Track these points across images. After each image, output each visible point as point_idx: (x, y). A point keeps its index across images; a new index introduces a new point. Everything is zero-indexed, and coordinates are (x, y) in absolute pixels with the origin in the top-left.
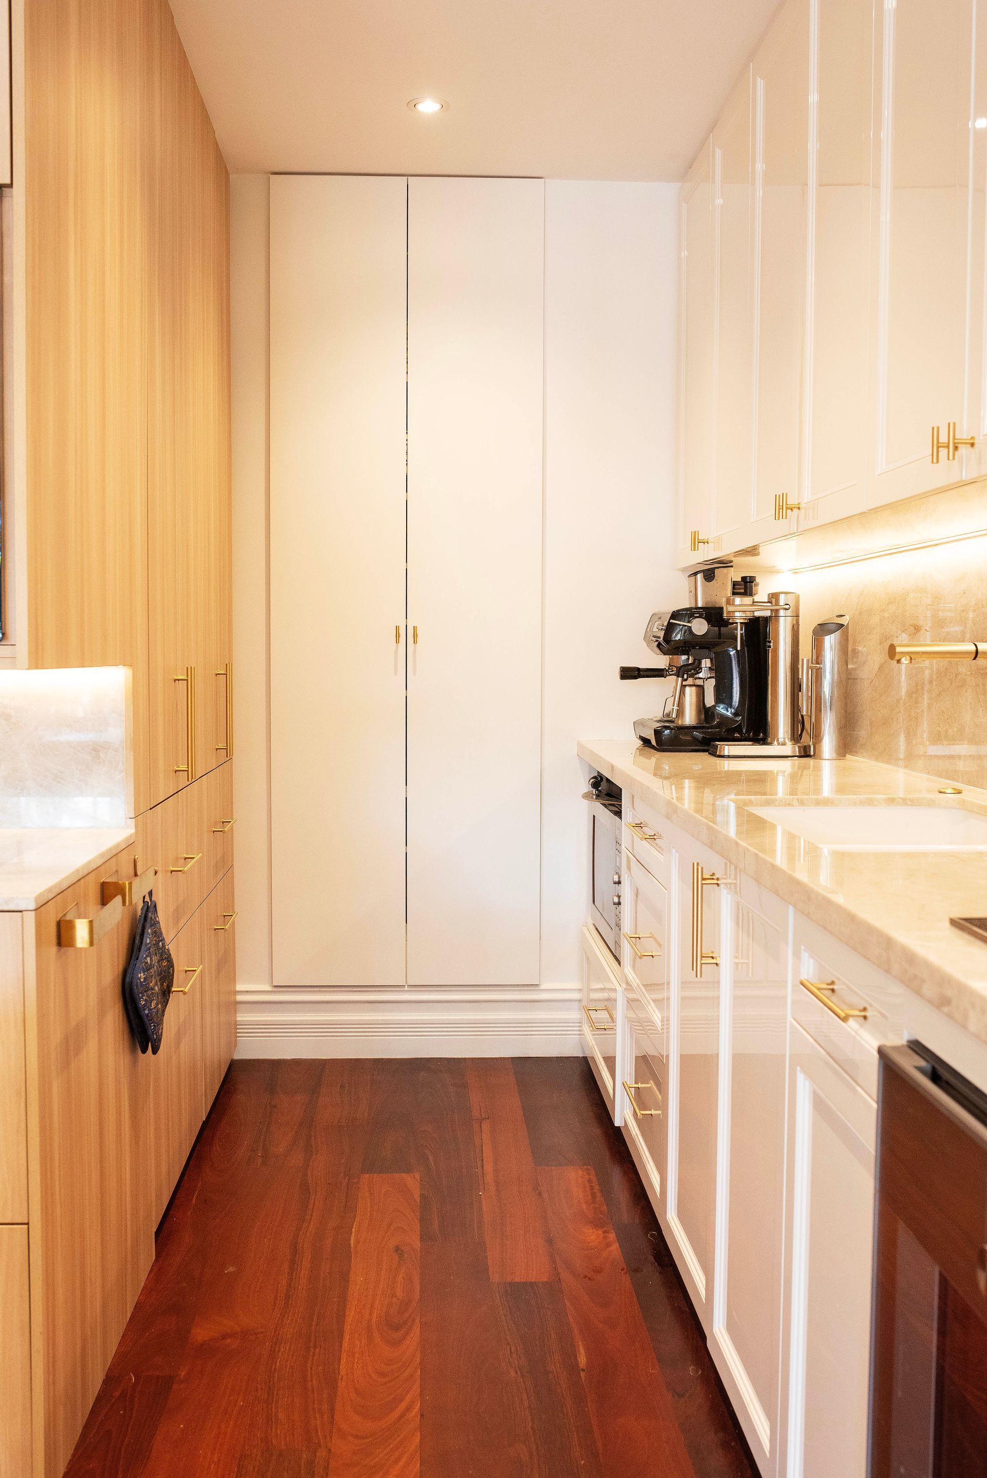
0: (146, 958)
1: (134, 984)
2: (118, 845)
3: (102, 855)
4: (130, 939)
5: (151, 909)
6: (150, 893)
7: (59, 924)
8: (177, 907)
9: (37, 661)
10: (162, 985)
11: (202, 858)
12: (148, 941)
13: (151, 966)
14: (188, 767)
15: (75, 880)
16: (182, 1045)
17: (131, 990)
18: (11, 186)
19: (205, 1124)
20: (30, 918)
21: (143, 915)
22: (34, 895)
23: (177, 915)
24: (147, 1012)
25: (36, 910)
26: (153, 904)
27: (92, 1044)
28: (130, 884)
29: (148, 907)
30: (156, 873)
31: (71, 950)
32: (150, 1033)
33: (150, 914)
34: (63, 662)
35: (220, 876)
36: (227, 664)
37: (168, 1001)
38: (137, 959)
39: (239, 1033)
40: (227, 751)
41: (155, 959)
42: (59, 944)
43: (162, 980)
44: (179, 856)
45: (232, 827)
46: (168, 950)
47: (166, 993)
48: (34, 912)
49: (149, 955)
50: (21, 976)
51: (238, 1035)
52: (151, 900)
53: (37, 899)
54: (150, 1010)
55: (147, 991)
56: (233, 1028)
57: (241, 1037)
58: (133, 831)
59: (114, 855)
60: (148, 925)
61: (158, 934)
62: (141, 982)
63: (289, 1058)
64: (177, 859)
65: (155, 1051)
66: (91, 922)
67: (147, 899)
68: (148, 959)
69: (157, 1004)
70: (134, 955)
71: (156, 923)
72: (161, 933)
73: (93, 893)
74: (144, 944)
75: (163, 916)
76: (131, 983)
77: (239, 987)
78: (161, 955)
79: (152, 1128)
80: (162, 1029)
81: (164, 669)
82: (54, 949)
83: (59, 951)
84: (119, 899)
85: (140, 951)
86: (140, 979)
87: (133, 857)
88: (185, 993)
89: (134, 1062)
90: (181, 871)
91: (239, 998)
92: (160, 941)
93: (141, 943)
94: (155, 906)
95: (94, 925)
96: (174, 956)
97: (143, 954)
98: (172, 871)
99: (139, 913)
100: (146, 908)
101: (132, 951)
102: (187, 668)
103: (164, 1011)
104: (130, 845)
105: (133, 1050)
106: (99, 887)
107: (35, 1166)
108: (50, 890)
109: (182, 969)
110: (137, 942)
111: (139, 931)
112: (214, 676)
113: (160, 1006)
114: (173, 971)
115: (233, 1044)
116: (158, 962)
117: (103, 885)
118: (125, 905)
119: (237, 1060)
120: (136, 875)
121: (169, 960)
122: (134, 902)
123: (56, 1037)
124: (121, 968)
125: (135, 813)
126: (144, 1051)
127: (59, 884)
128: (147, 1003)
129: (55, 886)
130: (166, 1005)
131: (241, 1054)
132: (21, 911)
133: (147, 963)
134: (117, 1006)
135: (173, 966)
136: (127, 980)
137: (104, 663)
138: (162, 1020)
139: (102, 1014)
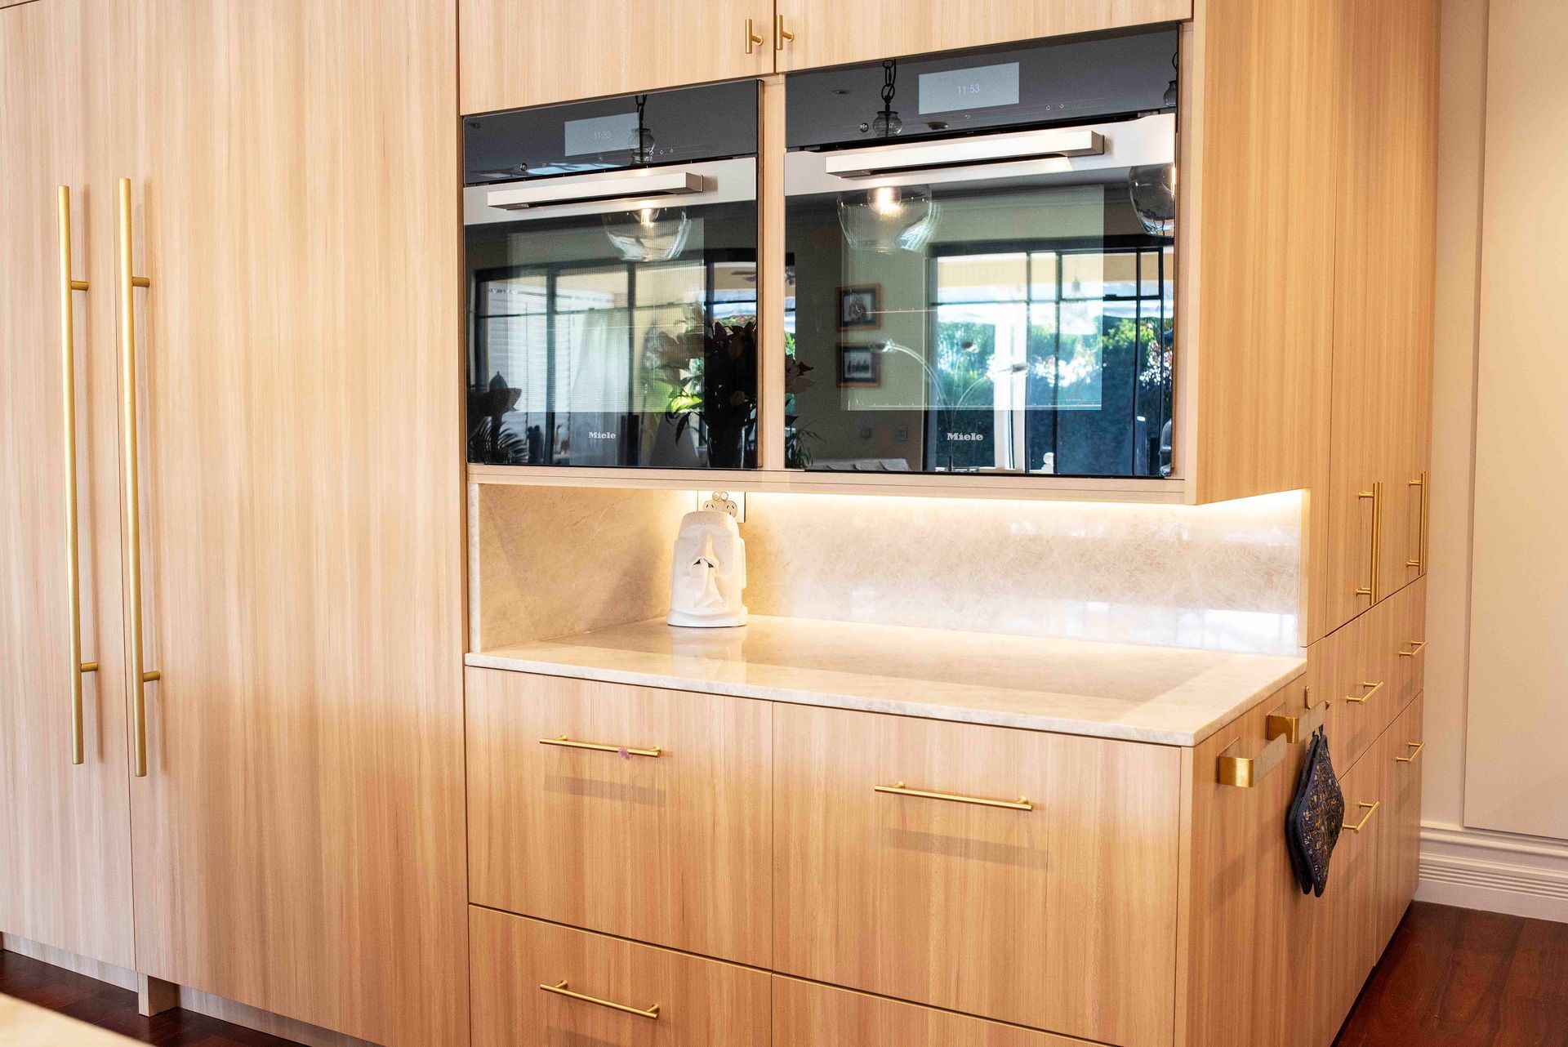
0: (1312, 796)
1: (1298, 821)
2: (1287, 677)
3: (1269, 688)
4: (1297, 772)
5: (1321, 744)
6: (1321, 728)
7: (1218, 760)
8: (1354, 739)
9: (1205, 496)
10: (1329, 824)
11: (1382, 687)
12: (1316, 779)
13: (1318, 805)
14: (1371, 590)
15: (1238, 714)
16: (1353, 883)
17: (1295, 829)
18: (1192, 19)
19: (1375, 971)
20: (1189, 754)
21: (1312, 751)
22: (1192, 732)
23: (1352, 748)
24: (1311, 852)
25: (1194, 747)
26: (1323, 740)
27: (1250, 881)
28: (1297, 720)
29: (1318, 741)
30: (1327, 706)
31: (1229, 788)
32: (1313, 874)
33: (1319, 750)
34: (1233, 493)
35: (1406, 702)
36: (1422, 475)
37: (1335, 842)
38: (1303, 796)
39: (1421, 872)
40: (1419, 569)
41: (1323, 797)
42: (1218, 780)
43: (1330, 819)
44: (1358, 682)
45: (1423, 651)
46: (1339, 788)
47: (1333, 833)
48: (1192, 749)
49: (1317, 793)
50: (1178, 811)
51: (1420, 874)
52: (1321, 734)
53: (1196, 735)
54: (1314, 850)
55: (1312, 830)
56: (1415, 867)
57: (1424, 877)
58: (1305, 660)
59: (1284, 687)
60: (1316, 761)
61: (1328, 771)
62: (1306, 821)
63: (1479, 909)
64: (1355, 685)
65: (1318, 893)
66: (1251, 763)
67: (1317, 733)
68: (1315, 797)
69: (1322, 845)
70: (1299, 792)
71: (1326, 759)
72: (1332, 770)
73: (1258, 726)
74: (1311, 781)
75: (1334, 753)
76: (1295, 823)
77: (1424, 823)
78: (1330, 793)
79: (1313, 972)
80: (1327, 872)
81: (1347, 486)
82: (1212, 785)
83: (1217, 787)
84: (1283, 737)
85: (1306, 788)
86: (1304, 818)
87: (1304, 688)
88: (1357, 832)
89: (1295, 901)
90: (1358, 701)
91: (1423, 834)
92: (1329, 778)
93: (1308, 779)
94: (1326, 741)
95: (1255, 765)
96: (1344, 795)
97: (1309, 791)
98: (1348, 701)
99: (1308, 747)
100: (1315, 742)
101: (1298, 786)
102: (1374, 484)
103: (1330, 852)
104: (1300, 676)
105: (1295, 888)
106: (1264, 722)
107: (1182, 1003)
108: (1210, 726)
109: (1356, 803)
110: (1304, 777)
111: (1307, 766)
112: (1407, 486)
113: (1325, 847)
114: (1343, 810)
115: (1414, 883)
116: (1327, 800)
117: (1269, 719)
118: (1291, 742)
119: (1417, 902)
120: (1306, 706)
121: (1339, 798)
122: (1301, 739)
123: (1210, 875)
124: (1285, 803)
125: (1308, 640)
126: (1307, 891)
127: (1221, 719)
128: (1312, 843)
129: (1215, 722)
130: (1334, 845)
131: (1420, 897)
132: (1180, 746)
133: (1313, 801)
134: (1278, 845)
135: (1342, 805)
136: (1291, 817)
137: (1279, 489)
138: (1327, 863)
139: (1261, 849)
